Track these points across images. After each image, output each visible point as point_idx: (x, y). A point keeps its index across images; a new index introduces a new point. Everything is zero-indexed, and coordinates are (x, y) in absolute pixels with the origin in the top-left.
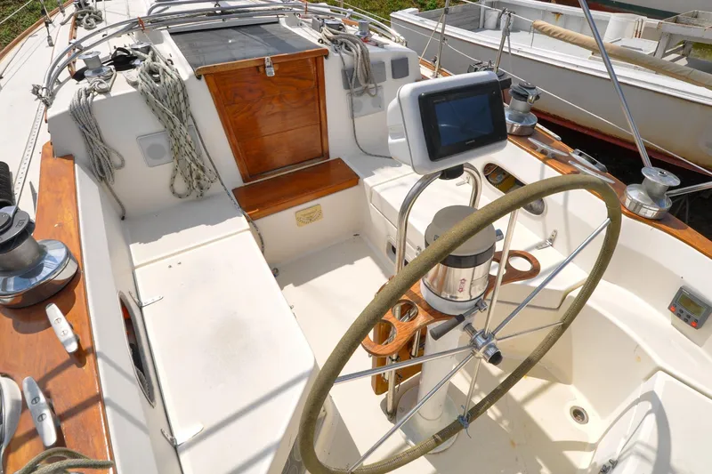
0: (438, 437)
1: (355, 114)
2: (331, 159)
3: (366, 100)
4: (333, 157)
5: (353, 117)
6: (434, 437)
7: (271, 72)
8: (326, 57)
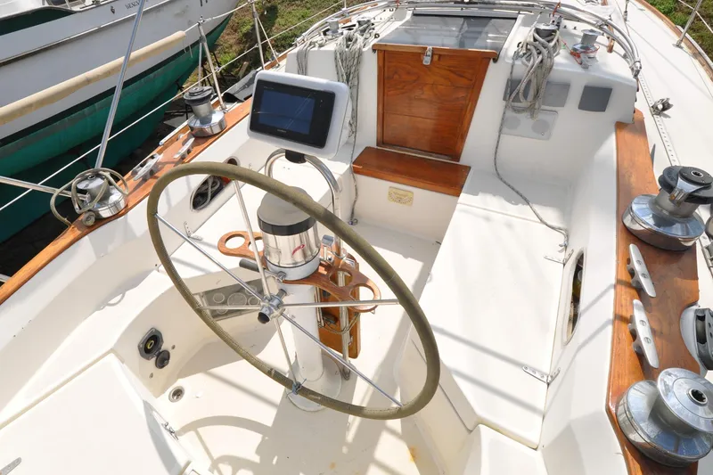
0: (273, 372)
1: (505, 130)
2: (460, 163)
3: (524, 118)
4: (463, 161)
5: (500, 131)
6: (272, 369)
7: (427, 60)
8: (495, 61)
